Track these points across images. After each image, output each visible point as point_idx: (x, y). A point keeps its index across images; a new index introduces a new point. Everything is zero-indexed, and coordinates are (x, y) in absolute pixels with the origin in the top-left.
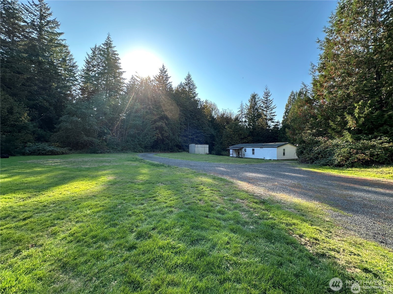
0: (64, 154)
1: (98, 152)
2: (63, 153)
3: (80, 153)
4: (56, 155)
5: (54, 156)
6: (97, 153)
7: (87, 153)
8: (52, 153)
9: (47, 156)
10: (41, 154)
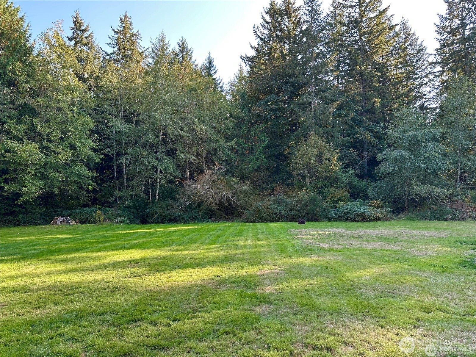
0: (380, 221)
1: (445, 217)
2: (378, 219)
3: (411, 219)
4: (368, 221)
5: (365, 223)
6: (445, 220)
7: (424, 218)
8: (362, 219)
9: (355, 224)
10: (349, 220)
